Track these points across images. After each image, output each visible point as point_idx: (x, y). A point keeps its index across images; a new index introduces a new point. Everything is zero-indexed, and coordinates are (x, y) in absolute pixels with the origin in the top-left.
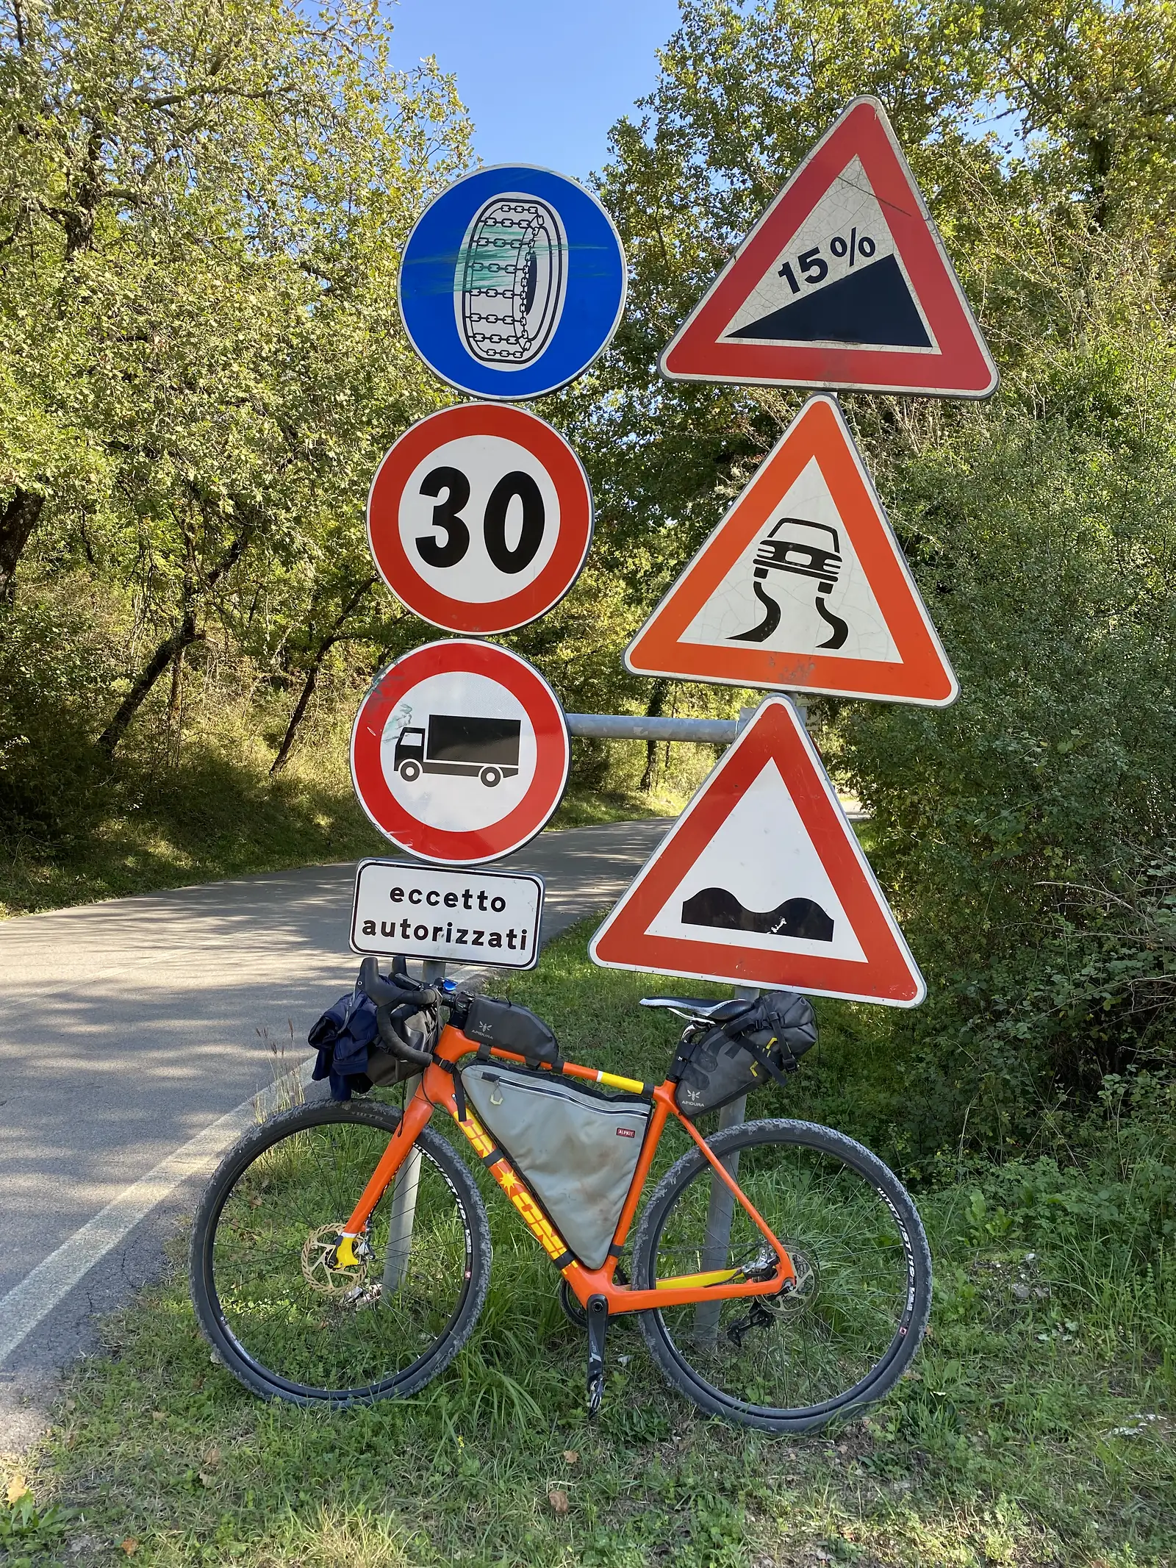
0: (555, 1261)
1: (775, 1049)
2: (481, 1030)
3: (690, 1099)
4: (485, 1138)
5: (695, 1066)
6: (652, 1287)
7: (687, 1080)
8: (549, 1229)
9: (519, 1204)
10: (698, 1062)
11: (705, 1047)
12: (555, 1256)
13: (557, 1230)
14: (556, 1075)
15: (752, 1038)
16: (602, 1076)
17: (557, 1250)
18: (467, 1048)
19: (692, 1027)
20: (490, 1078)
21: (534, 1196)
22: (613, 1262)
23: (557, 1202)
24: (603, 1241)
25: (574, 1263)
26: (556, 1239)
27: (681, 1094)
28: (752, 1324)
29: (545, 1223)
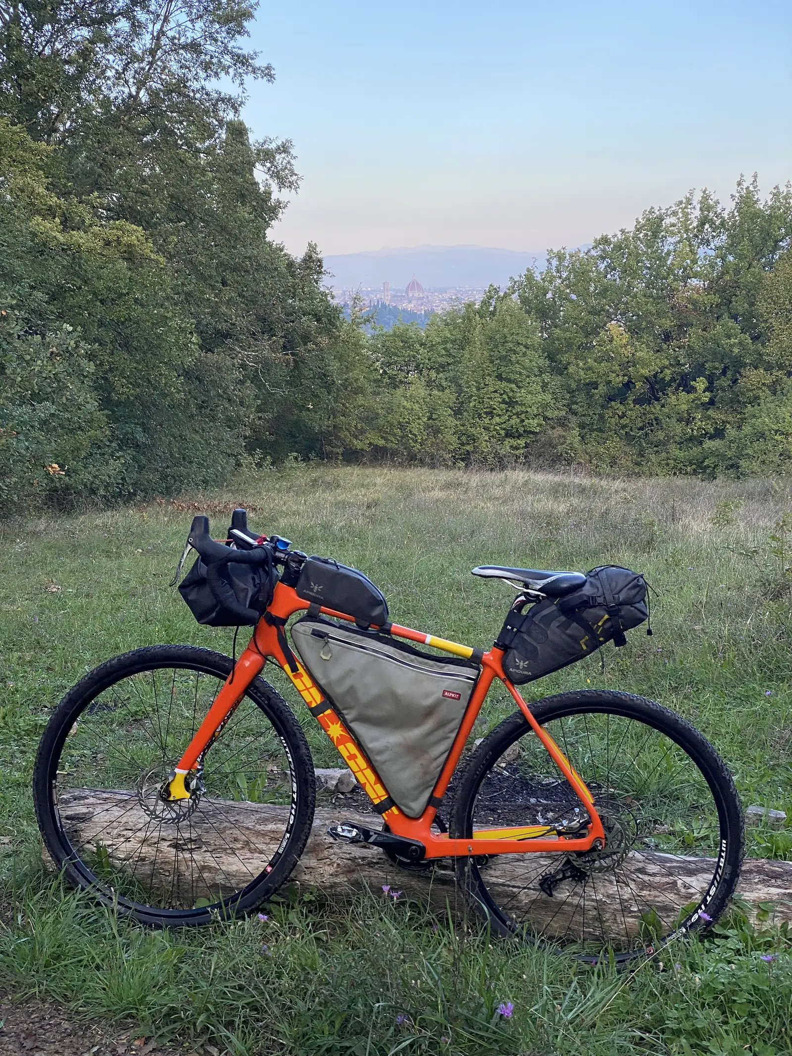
0: (375, 806)
1: (608, 625)
2: (312, 590)
3: (517, 667)
4: (314, 691)
5: (526, 637)
6: (470, 836)
7: (516, 648)
8: (372, 777)
9: (345, 754)
10: (529, 633)
11: (536, 619)
12: (377, 802)
13: (379, 779)
14: (384, 634)
15: (584, 615)
16: (430, 639)
17: (379, 797)
18: (299, 606)
19: (523, 598)
20: (318, 634)
21: (360, 746)
22: (431, 811)
23: (380, 752)
24: (422, 792)
25: (394, 808)
26: (378, 787)
27: (509, 661)
28: (564, 878)
29: (369, 773)
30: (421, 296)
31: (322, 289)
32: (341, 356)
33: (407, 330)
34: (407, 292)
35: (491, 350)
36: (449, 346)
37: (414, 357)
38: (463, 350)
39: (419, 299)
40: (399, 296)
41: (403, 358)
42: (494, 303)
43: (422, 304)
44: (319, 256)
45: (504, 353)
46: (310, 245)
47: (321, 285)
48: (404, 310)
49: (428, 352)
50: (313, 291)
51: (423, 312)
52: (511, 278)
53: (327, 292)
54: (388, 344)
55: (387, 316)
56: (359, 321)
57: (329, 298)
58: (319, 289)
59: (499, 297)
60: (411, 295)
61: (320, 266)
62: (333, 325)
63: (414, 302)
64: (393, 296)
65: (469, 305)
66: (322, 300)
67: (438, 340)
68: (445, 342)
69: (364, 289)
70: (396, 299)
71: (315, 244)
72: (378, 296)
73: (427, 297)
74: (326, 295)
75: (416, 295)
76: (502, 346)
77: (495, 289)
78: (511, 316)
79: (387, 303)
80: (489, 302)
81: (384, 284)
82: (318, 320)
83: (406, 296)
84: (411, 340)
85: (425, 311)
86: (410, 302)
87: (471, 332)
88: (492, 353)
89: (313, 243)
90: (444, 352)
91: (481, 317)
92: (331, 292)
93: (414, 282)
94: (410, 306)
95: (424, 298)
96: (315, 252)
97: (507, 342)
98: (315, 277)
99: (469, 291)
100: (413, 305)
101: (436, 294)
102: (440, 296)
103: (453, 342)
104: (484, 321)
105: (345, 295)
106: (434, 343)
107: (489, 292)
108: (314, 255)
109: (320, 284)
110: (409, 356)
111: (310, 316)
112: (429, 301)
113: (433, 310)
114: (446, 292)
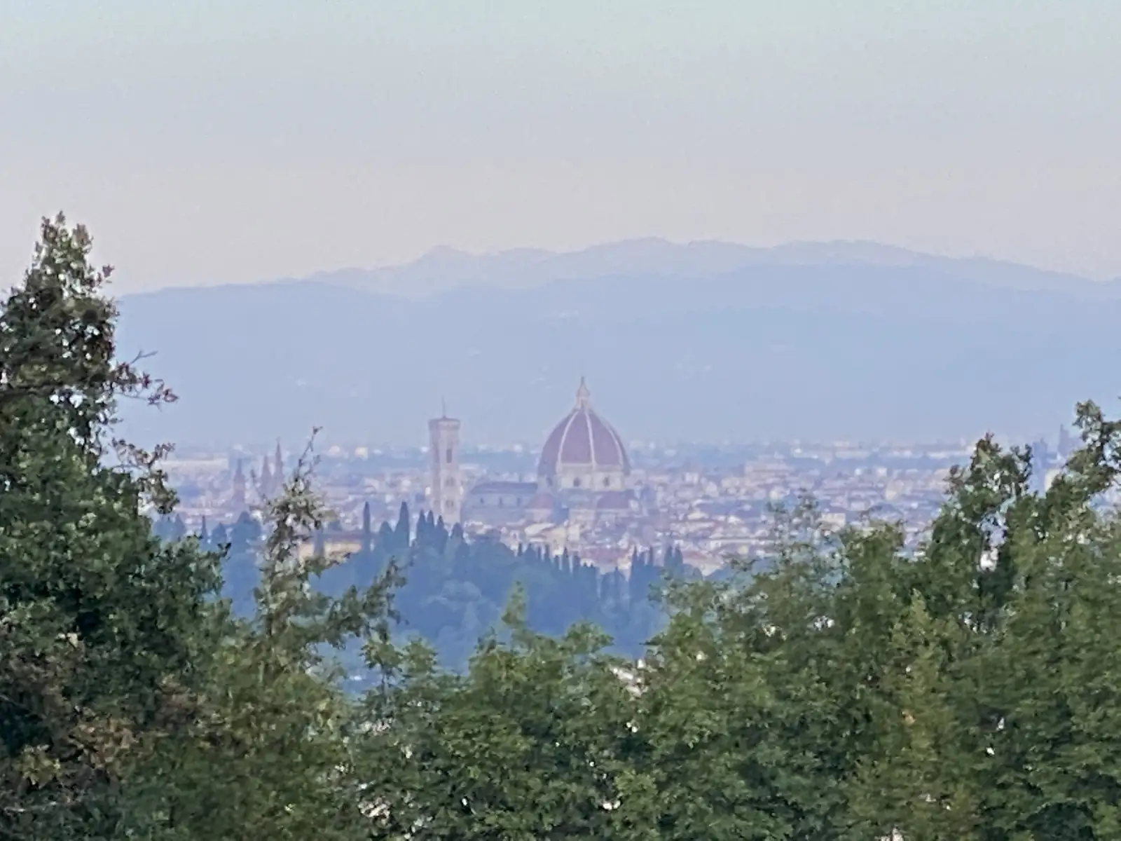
30: (616, 485)
31: (110, 461)
32: (208, 807)
33: (554, 670)
34: (547, 466)
35: (990, 779)
36: (769, 753)
37: (589, 808)
38: (838, 772)
39: (608, 499)
40: (506, 487)
41: (531, 818)
42: (997, 538)
43: (620, 527)
44: (99, 293)
45: (1060, 797)
46: (51, 234)
47: (105, 441)
48: (531, 555)
49: (661, 786)
50: (64, 472)
51: (625, 566)
52: (1085, 410)
53: (137, 474)
54: (450, 741)
55: (451, 587)
56: (301, 621)
57: (146, 507)
58: (93, 461)
59: (1025, 504)
60: (566, 482)
61: (102, 345)
62: (167, 646)
63: (585, 516)
64: (480, 488)
65: (873, 545)
66: (107, 520)
67: (712, 722)
68: (750, 736)
69: (335, 451)
70: (492, 499)
71: (80, 232)
72: (406, 483)
73: (647, 492)
74: (131, 494)
75: (594, 480)
76: (1049, 757)
77: (1007, 463)
78: (1093, 603)
79: (451, 520)
80: (972, 531)
81: (434, 424)
82: (88, 625)
83: (544, 487)
84: (571, 724)
85: (637, 560)
86: (561, 516)
87: (886, 686)
88: (995, 796)
89: (69, 227)
90: (740, 786)
91: (939, 608)
92: (160, 476)
93: (580, 420)
94: (560, 533)
95: (629, 494)
96: (78, 274)
97: (1068, 738)
98: (77, 399)
99: (854, 463)
100: (575, 532)
101: (692, 477)
102: (712, 489)
103: (794, 731)
104: (950, 630)
105: (240, 478)
106: (691, 741)
107: (977, 477)
108: (71, 290)
109: (104, 435)
110: (560, 803)
111: (46, 604)
112: (654, 512)
113: (674, 557)
114: (740, 472)
